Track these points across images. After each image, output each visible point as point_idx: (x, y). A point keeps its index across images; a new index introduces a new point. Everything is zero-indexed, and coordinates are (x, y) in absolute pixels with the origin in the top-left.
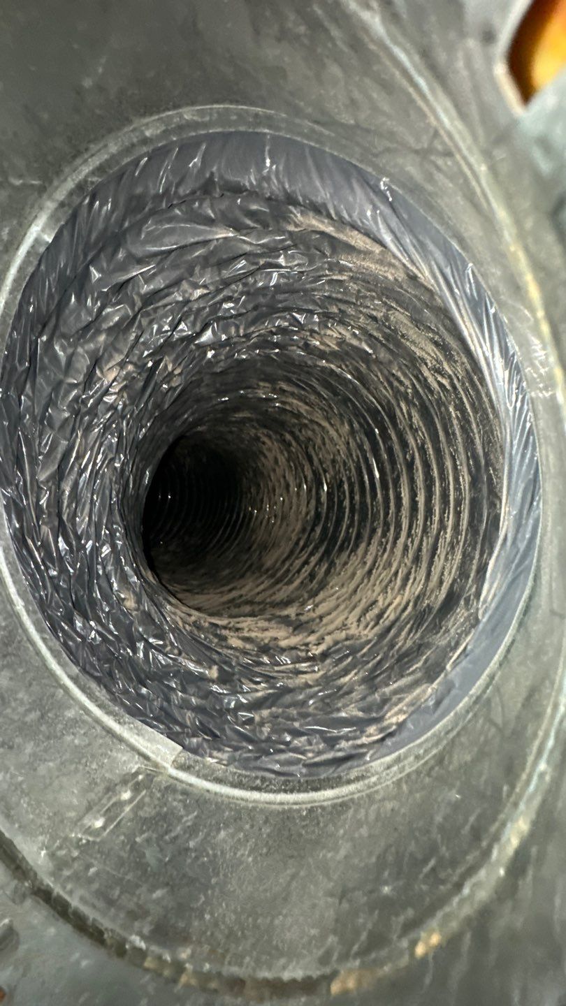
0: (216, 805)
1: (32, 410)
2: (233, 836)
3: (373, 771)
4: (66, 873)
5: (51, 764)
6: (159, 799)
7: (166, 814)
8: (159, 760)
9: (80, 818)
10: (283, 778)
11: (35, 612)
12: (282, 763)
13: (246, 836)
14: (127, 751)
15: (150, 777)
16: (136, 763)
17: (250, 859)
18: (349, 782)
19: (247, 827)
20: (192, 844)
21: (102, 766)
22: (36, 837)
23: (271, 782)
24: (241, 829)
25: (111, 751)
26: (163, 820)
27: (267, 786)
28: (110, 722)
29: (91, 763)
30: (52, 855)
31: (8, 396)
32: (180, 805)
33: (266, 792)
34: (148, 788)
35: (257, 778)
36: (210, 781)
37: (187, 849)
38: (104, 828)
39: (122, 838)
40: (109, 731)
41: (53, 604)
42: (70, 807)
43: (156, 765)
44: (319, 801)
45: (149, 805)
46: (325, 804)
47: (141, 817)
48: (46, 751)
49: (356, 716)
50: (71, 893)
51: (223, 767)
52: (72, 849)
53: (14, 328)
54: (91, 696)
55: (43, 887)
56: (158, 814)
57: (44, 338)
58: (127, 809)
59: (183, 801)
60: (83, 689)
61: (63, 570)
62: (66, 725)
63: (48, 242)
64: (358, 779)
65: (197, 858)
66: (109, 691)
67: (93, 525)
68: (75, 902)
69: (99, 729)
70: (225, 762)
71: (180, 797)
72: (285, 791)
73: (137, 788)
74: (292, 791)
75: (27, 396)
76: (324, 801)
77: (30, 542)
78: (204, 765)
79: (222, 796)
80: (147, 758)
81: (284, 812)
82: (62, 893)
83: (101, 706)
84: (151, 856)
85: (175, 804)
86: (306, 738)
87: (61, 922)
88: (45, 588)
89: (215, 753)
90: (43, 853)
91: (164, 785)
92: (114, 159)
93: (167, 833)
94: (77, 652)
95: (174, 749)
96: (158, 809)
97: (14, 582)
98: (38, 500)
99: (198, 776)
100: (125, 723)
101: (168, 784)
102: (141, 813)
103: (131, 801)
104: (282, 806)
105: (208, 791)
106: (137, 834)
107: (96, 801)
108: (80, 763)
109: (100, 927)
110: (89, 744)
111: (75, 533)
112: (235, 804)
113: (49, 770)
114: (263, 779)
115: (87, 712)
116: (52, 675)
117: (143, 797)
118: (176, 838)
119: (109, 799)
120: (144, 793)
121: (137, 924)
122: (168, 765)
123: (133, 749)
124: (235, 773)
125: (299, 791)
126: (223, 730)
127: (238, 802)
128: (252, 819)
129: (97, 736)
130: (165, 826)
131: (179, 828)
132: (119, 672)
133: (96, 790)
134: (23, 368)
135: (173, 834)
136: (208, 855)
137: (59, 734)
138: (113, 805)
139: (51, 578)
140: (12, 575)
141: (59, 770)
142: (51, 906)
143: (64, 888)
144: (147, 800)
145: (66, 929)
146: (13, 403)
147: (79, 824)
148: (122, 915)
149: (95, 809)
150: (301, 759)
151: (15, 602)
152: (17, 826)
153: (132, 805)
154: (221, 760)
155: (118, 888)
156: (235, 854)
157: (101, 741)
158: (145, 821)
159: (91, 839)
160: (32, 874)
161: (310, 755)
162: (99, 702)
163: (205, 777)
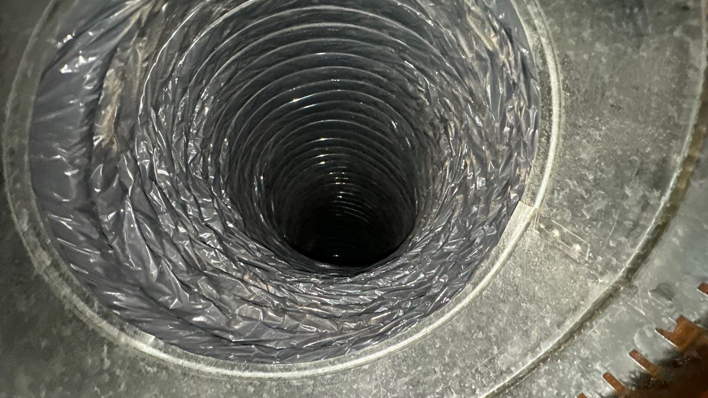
0: (561, 167)
1: (286, 341)
2: (585, 148)
3: (536, 44)
4: (614, 261)
5: (537, 288)
6: (558, 210)
7: (569, 201)
8: (529, 216)
9: (574, 261)
10: (540, 121)
11: (431, 319)
12: (528, 125)
13: (585, 137)
14: (524, 239)
15: (542, 219)
16: (532, 231)
17: (603, 128)
18: (545, 63)
19: (578, 138)
20: (591, 177)
21: (536, 254)
22: (588, 288)
23: (543, 130)
24: (580, 143)
25: (524, 250)
26: (574, 203)
27: (546, 131)
28: (503, 256)
29: (533, 262)
30: (602, 274)
31: (278, 357)
32: (562, 193)
33: (551, 131)
34: (549, 219)
35: (540, 142)
36: (543, 177)
37: (595, 180)
38: (580, 243)
39: (587, 229)
40: (510, 255)
41: (423, 309)
42: (567, 269)
43: (533, 217)
44: (559, 85)
45: (562, 215)
46: (561, 78)
47: (572, 219)
48: (527, 295)
49: (490, 78)
50: (629, 255)
51: (532, 169)
52: (597, 261)
53: (227, 358)
54: (486, 272)
55: (625, 275)
56: (569, 208)
57: (231, 337)
58: (565, 230)
59: (559, 192)
60: (481, 278)
61: (399, 307)
62: (508, 285)
63: (155, 339)
64: (543, 57)
65: (602, 171)
66: (481, 261)
67: (364, 293)
68: (636, 251)
69: (509, 262)
70: (528, 169)
71: (556, 194)
72: (551, 115)
73: (550, 227)
74: (550, 110)
75: (276, 345)
76: (559, 81)
77: (381, 330)
78: (531, 183)
79: (554, 165)
80: (528, 224)
81: (567, 112)
82: (629, 262)
83: (493, 264)
84: (600, 205)
85: (561, 197)
86: (507, 114)
87: (650, 257)
88: (412, 316)
89: (522, 178)
90: (600, 281)
91: (547, 209)
92: (75, 290)
93: (583, 198)
94: (455, 288)
95: (521, 207)
96: (565, 208)
97: (411, 336)
98: (352, 329)
99: (539, 186)
100: (504, 245)
101: (546, 205)
102: (568, 220)
103: (560, 229)
104: (562, 114)
105: (550, 176)
106: (584, 219)
107: (561, 253)
108: (534, 270)
109: (654, 228)
110: (521, 266)
111: (371, 303)
112: (560, 153)
113: (541, 289)
114: (541, 136)
115: (497, 272)
116: (474, 300)
117: (557, 221)
118: (587, 191)
119: (559, 244)
120: (553, 221)
121: (652, 202)
122: (533, 209)
123: (522, 236)
124: (537, 158)
125: (550, 105)
126: (503, 179)
127: (558, 151)
128: (571, 136)
129: (514, 262)
130: (577, 200)
131: (579, 190)
132: (467, 258)
133: (553, 255)
134: (256, 349)
135: (584, 193)
136: (600, 163)
137: (515, 288)
138: (563, 241)
139: (405, 313)
140: (406, 338)
141: (540, 283)
142: (638, 267)
143: (625, 261)
144: (558, 218)
145: (655, 252)
146: (281, 354)
147: (578, 261)
148: (645, 215)
149: (567, 252)
150: (525, 110)
151: (424, 334)
152: (582, 303)
153: (563, 227)
154: (527, 172)
155: (625, 222)
156: (599, 141)
157: (518, 259)
158: (574, 215)
159: (589, 250)
160: (615, 285)
161: (522, 104)
162: (490, 266)
163: (540, 180)
